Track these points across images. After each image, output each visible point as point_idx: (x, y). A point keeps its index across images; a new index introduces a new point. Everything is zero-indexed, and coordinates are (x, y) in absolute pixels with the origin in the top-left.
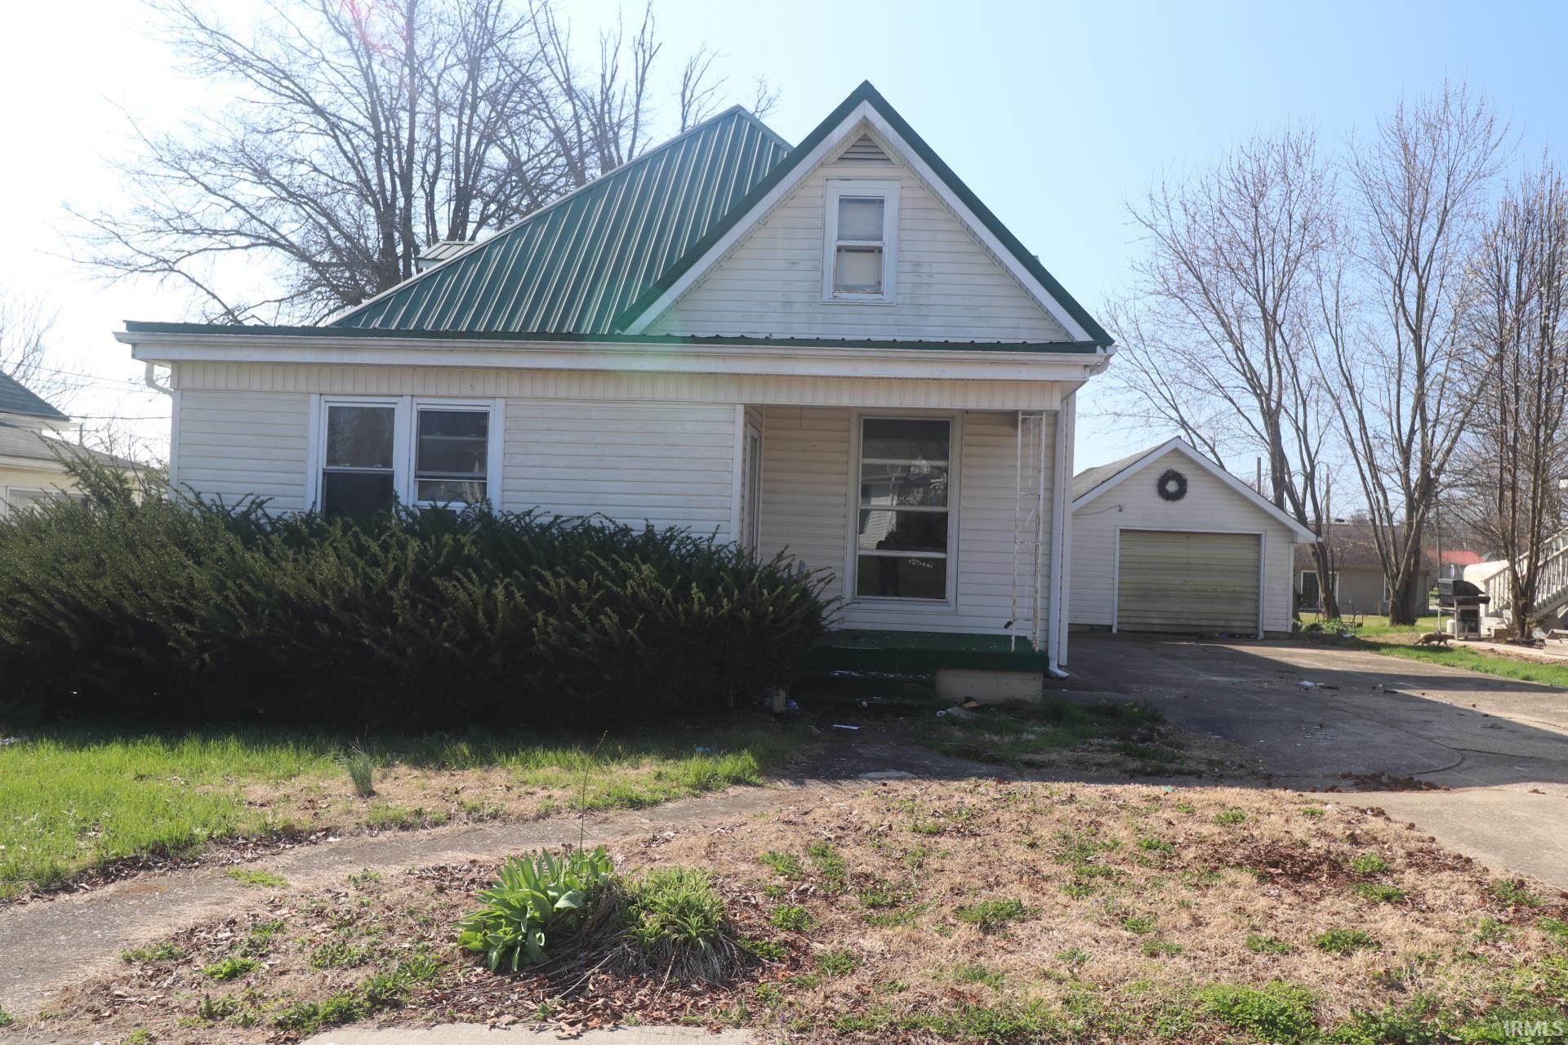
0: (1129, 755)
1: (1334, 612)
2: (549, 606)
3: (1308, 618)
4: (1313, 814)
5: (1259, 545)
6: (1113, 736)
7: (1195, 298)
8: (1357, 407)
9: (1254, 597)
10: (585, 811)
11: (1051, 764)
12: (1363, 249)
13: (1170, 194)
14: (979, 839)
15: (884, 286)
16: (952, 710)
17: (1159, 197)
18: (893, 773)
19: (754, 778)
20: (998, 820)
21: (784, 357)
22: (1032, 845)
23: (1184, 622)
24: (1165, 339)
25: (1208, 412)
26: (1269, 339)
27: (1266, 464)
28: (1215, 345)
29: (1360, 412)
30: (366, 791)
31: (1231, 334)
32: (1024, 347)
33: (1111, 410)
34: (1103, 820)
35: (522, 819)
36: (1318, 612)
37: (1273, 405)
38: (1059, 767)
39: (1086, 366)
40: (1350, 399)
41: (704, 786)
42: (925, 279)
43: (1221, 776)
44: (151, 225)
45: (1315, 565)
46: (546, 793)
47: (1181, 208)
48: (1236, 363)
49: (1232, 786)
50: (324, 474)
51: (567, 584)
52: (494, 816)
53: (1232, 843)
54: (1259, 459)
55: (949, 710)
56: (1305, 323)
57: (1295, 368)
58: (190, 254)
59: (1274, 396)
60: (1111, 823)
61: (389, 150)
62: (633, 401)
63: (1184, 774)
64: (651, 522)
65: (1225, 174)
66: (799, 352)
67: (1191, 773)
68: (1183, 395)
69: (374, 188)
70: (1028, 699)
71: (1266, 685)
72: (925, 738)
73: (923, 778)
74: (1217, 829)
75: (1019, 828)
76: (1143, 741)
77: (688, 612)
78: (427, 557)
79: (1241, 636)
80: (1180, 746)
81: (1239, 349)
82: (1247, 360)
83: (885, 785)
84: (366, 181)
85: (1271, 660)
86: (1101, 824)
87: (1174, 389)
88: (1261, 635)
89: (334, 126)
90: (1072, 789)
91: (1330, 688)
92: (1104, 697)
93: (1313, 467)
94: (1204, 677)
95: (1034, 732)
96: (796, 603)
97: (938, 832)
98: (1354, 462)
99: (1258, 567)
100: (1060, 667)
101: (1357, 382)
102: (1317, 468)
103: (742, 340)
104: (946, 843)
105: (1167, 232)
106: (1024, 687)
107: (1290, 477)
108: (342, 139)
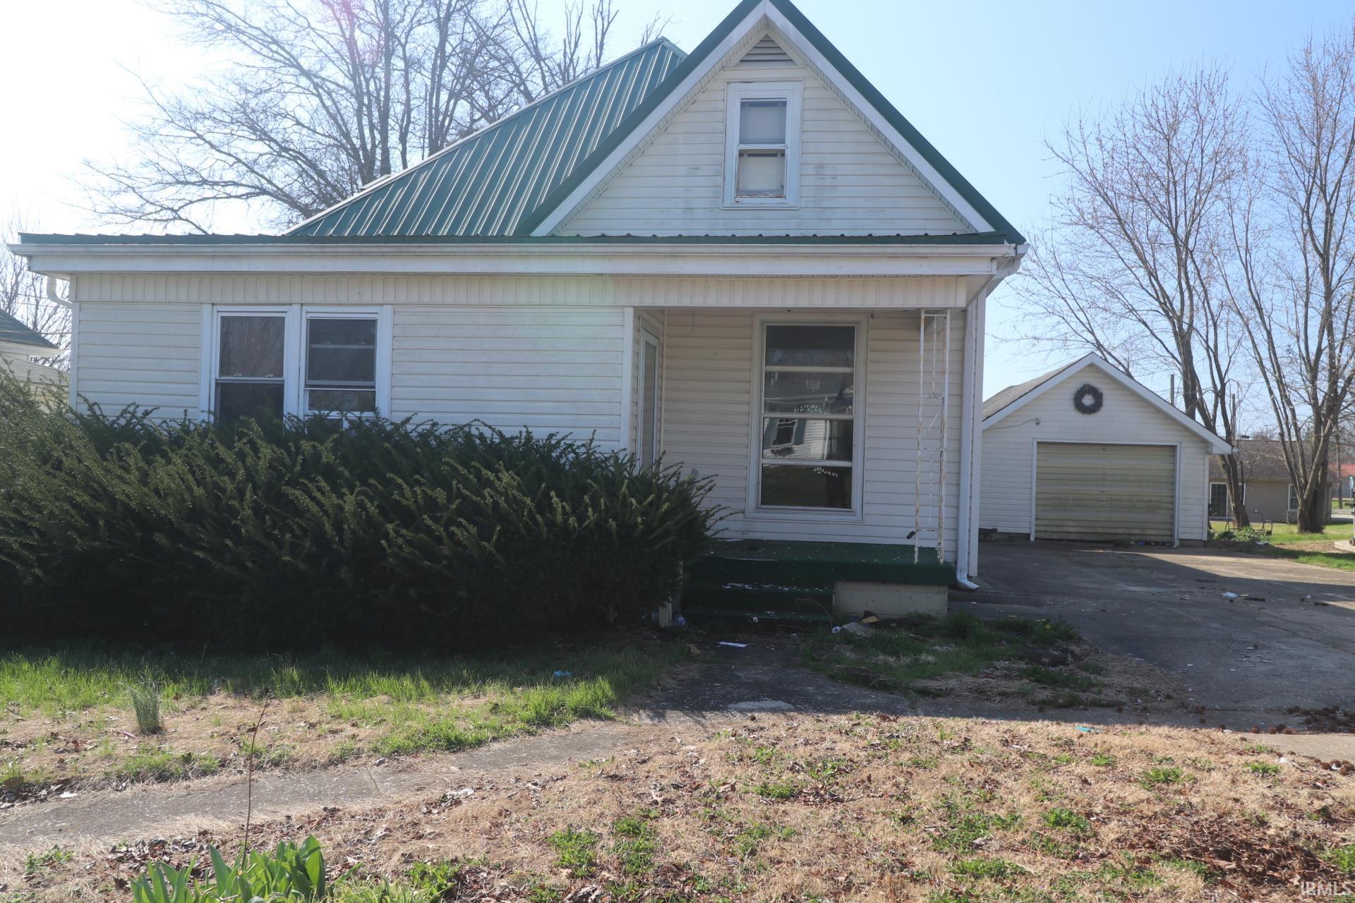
0: (1039, 681)
1: (1243, 520)
2: (408, 518)
3: (1219, 527)
4: (1265, 771)
5: (1174, 456)
6: (1021, 658)
7: (1110, 228)
8: (1266, 328)
9: (1170, 506)
10: (390, 756)
11: (949, 692)
12: (1273, 178)
13: (1087, 132)
14: (840, 807)
15: (787, 190)
16: (851, 627)
17: (1076, 134)
18: (770, 704)
19: (605, 711)
20: (869, 778)
21: (673, 256)
22: (906, 820)
23: (1100, 530)
24: (1081, 266)
25: (1123, 335)
26: (1182, 265)
27: (1179, 383)
28: (1129, 272)
29: (1269, 333)
30: (151, 727)
31: (1144, 261)
32: (926, 239)
33: (1031, 334)
34: (999, 777)
35: (310, 766)
36: (1229, 521)
37: (1185, 327)
38: (958, 696)
39: (993, 259)
40: (1259, 320)
41: (543, 721)
42: (828, 181)
43: (1145, 709)
44: (158, 177)
45: (1225, 476)
46: (354, 731)
47: (1097, 143)
48: (1150, 290)
49: (1158, 724)
50: (217, 384)
51: (424, 492)
52: (276, 764)
53: (1166, 815)
54: (1173, 376)
55: (845, 626)
56: (1216, 252)
57: (1205, 291)
58: (191, 202)
59: (1186, 320)
60: (1010, 783)
61: (369, 107)
62: (519, 306)
63: (1102, 706)
64: (530, 429)
65: (1139, 109)
66: (686, 250)
67: (1109, 705)
68: (1098, 318)
69: (355, 140)
70: (933, 614)
71: (1187, 597)
72: (813, 659)
73: (800, 711)
74: (1144, 794)
75: (893, 791)
76: (1054, 664)
77: (551, 524)
78: (284, 465)
79: (1157, 543)
80: (1098, 671)
81: (1152, 274)
82: (1159, 285)
83: (753, 719)
84: (347, 135)
85: (1189, 568)
86: (997, 784)
87: (1091, 312)
88: (1177, 543)
89: (318, 85)
90: (968, 730)
91: (1256, 599)
92: (1014, 611)
93: (1223, 385)
94: (1121, 586)
95: (934, 653)
96: (669, 514)
97: (790, 796)
98: (1264, 380)
99: (1173, 477)
100: (969, 578)
101: (1266, 306)
102: (1228, 385)
103: (629, 239)
104: (797, 813)
105: (1084, 167)
106: (930, 601)
107: (1201, 394)
108: (325, 97)
